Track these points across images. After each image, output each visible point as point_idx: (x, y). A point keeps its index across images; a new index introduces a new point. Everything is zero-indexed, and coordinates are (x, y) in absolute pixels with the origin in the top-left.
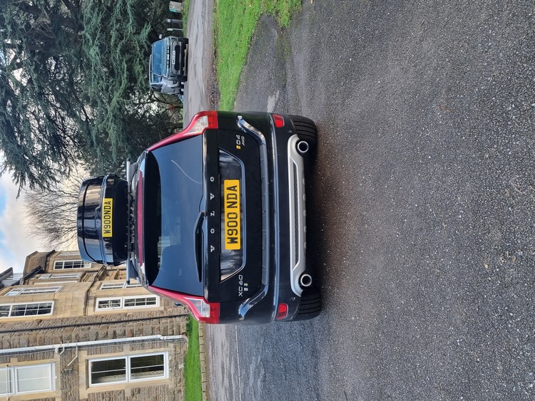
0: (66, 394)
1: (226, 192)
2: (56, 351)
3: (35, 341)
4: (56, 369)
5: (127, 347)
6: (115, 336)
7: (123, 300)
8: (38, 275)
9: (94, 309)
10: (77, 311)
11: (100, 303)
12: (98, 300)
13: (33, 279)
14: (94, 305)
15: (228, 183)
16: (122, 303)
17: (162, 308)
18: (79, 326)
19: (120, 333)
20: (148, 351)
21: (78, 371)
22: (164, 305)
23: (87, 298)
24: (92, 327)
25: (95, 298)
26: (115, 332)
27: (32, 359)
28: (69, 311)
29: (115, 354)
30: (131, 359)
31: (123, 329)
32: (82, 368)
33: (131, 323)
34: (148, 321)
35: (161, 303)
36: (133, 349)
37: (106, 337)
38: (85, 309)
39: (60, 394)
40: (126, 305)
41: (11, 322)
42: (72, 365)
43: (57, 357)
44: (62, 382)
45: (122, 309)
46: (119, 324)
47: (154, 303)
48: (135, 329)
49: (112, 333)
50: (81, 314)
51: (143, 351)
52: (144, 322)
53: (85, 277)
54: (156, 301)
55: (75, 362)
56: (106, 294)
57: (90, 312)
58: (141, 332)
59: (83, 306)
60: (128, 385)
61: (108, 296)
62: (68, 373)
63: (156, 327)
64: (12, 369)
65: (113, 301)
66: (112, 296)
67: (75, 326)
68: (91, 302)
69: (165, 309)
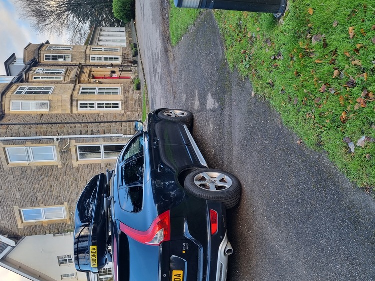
0: (65, 163)
1: (174, 277)
2: (55, 140)
3: (41, 133)
4: (57, 149)
5: (101, 140)
6: (93, 133)
7: (96, 103)
8: (34, 69)
9: (77, 109)
10: (66, 110)
11: (81, 104)
12: (80, 102)
13: (32, 72)
14: (77, 106)
15: (175, 272)
16: (96, 106)
17: (123, 112)
18: (68, 123)
19: (96, 131)
20: (114, 143)
21: (71, 151)
22: (125, 110)
23: (72, 101)
24: (77, 125)
25: (77, 101)
26: (92, 131)
27: (40, 143)
28: (60, 109)
29: (93, 143)
30: (104, 146)
31: (98, 128)
32: (73, 150)
33: (103, 124)
34: (114, 123)
35: (122, 108)
36: (105, 141)
37: (87, 133)
38: (71, 108)
39: (61, 163)
40: (99, 107)
41: (23, 114)
42: (67, 148)
43: (57, 143)
44: (61, 157)
45: (96, 110)
46: (95, 124)
47: (118, 107)
48: (106, 129)
49: (91, 131)
50: (69, 112)
51: (112, 143)
52: (111, 124)
53: (68, 73)
54: (119, 106)
55: (68, 146)
56: (85, 98)
57: (75, 111)
58: (110, 132)
59: (70, 107)
60: (103, 161)
61: (86, 100)
62: (65, 152)
63: (120, 129)
64: (29, 148)
65: (90, 104)
66: (89, 100)
67: (66, 123)
68: (75, 103)
69: (125, 112)
